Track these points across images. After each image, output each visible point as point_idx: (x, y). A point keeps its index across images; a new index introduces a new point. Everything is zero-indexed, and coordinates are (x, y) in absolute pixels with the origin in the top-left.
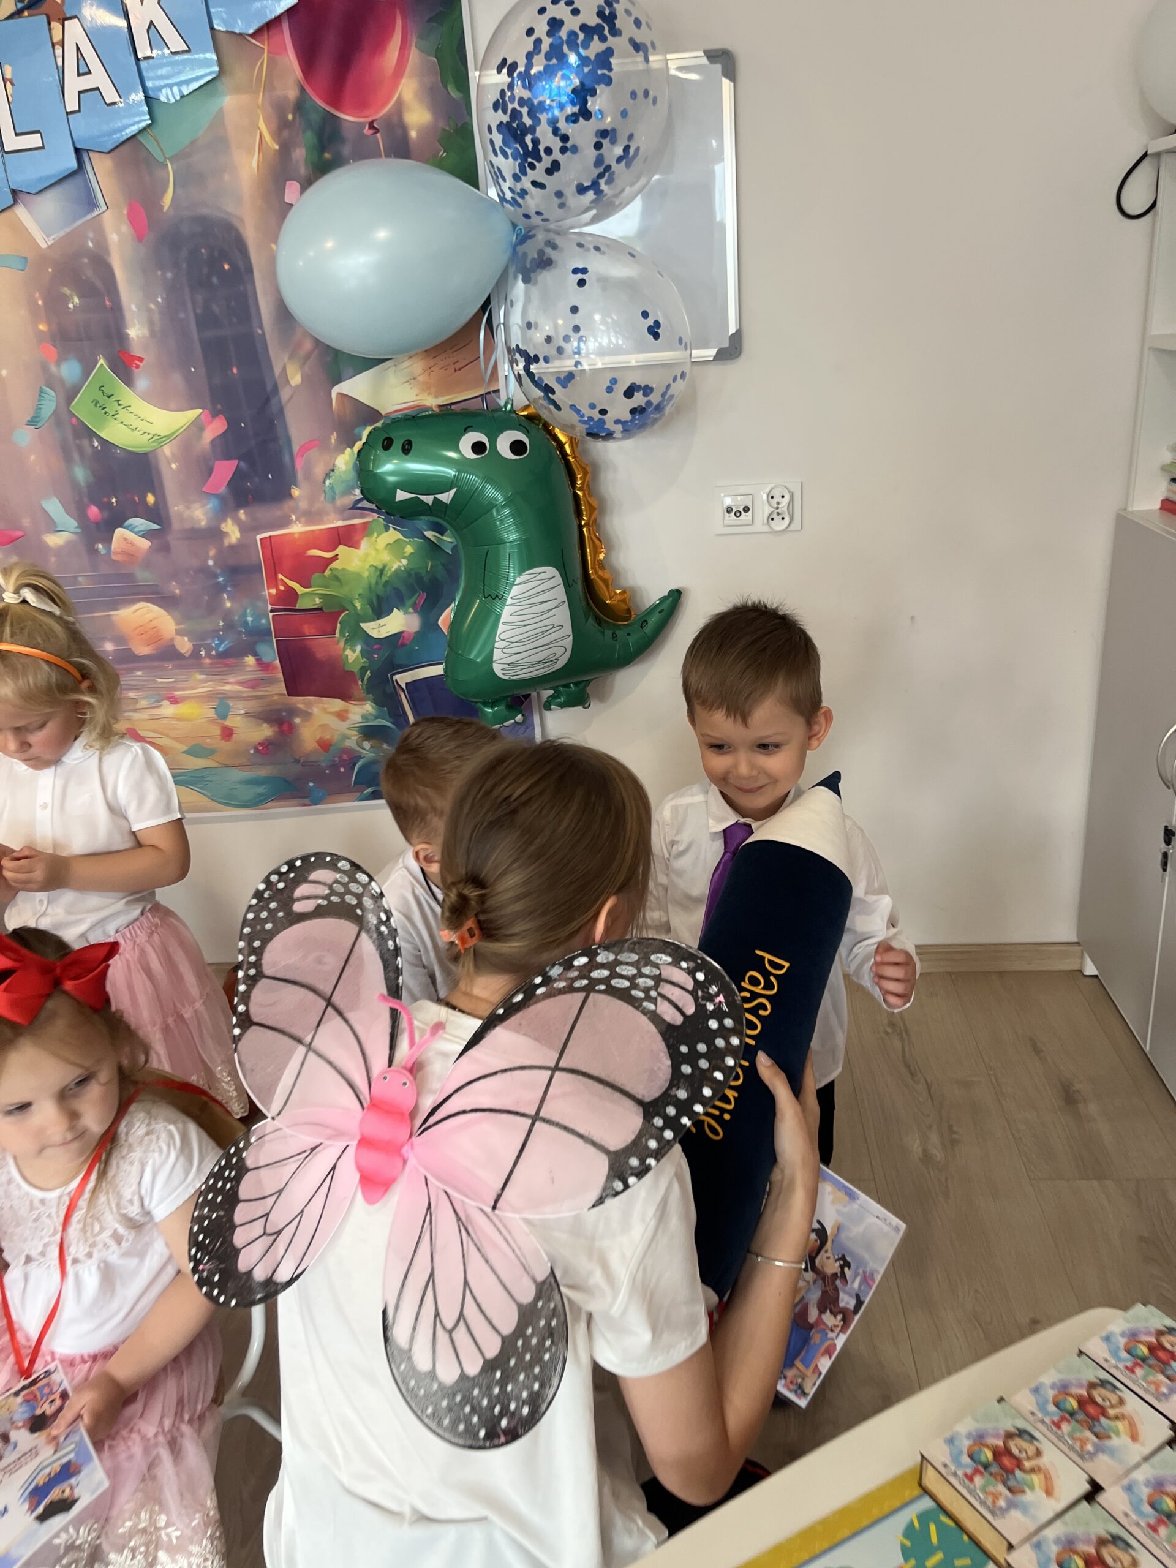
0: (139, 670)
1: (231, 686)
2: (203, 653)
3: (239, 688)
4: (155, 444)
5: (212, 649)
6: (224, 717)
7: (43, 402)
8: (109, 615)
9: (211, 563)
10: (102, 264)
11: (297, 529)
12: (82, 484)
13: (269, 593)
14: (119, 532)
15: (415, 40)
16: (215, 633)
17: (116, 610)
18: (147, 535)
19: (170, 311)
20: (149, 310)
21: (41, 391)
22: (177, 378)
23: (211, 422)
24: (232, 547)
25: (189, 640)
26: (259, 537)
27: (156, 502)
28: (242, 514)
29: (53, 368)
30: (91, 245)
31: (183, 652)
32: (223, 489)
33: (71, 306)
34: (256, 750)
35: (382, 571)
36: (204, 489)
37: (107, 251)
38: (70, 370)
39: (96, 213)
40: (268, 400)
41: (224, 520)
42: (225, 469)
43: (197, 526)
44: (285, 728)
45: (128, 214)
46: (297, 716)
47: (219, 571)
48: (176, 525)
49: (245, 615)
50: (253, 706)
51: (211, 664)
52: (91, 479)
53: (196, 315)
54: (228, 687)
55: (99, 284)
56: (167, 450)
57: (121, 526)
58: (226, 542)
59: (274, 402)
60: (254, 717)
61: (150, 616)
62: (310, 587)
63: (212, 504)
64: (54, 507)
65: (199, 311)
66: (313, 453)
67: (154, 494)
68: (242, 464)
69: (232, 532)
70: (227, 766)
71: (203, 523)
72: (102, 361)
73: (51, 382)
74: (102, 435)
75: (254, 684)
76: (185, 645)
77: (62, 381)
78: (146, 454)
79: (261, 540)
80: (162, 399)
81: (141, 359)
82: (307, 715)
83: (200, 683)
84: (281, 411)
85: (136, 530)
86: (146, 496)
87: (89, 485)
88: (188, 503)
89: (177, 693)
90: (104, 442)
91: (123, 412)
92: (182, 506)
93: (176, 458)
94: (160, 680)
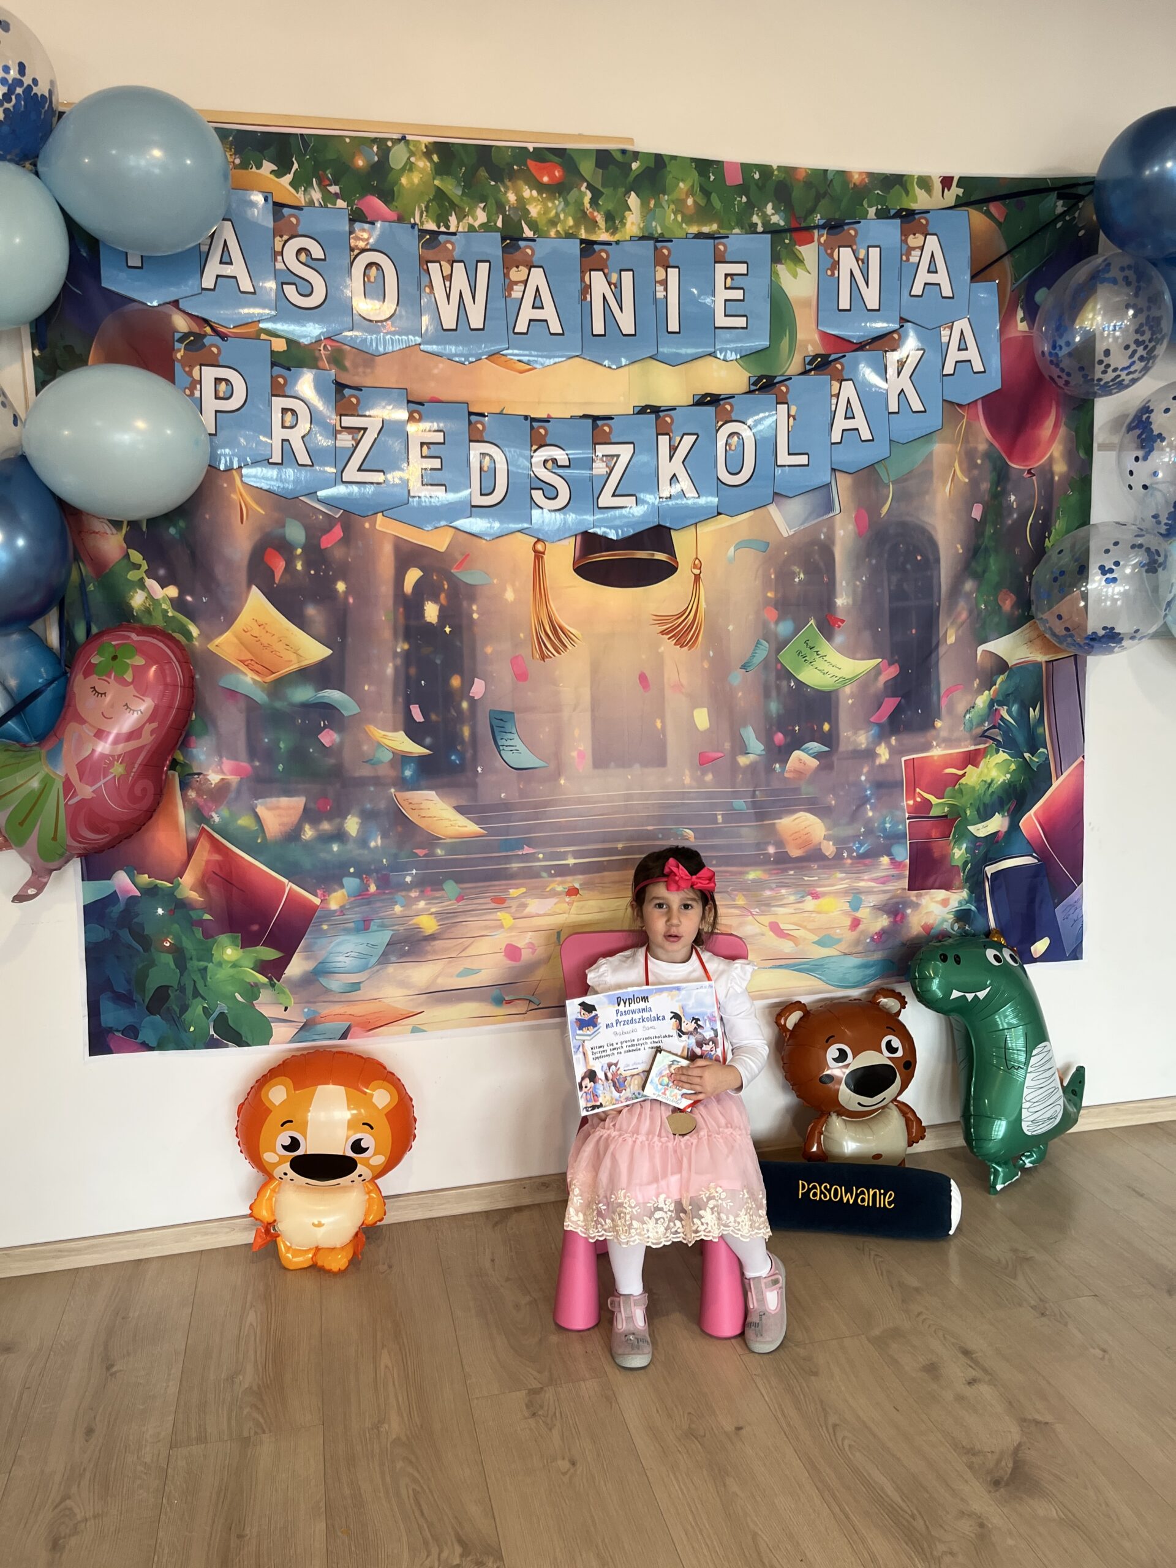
0: (791, 869)
1: (864, 883)
2: (845, 855)
3: (872, 884)
4: (839, 685)
5: (854, 851)
6: (856, 909)
7: (757, 651)
8: (774, 824)
9: (863, 778)
10: (827, 552)
11: (937, 752)
12: (774, 715)
13: (907, 805)
14: (797, 754)
15: (1064, 419)
16: (856, 838)
17: (780, 818)
18: (817, 756)
19: (871, 587)
20: (855, 585)
21: (758, 643)
22: (867, 635)
23: (887, 669)
24: (881, 766)
25: (834, 844)
26: (903, 759)
27: (830, 730)
28: (893, 740)
29: (773, 626)
30: (822, 537)
31: (827, 854)
32: (885, 719)
33: (797, 580)
34: (872, 939)
35: (990, 784)
36: (872, 719)
37: (833, 542)
38: (784, 628)
39: (831, 515)
40: (930, 653)
41: (879, 744)
42: (890, 704)
43: (859, 748)
44: (898, 918)
45: (856, 517)
46: (910, 907)
47: (868, 786)
48: (843, 747)
49: (884, 823)
50: (880, 899)
51: (851, 864)
52: (782, 712)
53: (890, 591)
54: (862, 884)
55: (822, 565)
56: (848, 689)
57: (799, 749)
58: (877, 762)
59: (933, 655)
60: (879, 909)
61: (806, 823)
62: (942, 798)
63: (874, 731)
64: (750, 735)
65: (892, 588)
66: (957, 695)
67: (829, 723)
68: (903, 701)
69: (883, 754)
70: (846, 954)
71: (863, 746)
72: (812, 622)
73: (768, 636)
74: (799, 677)
75: (884, 880)
76: (829, 849)
77: (776, 635)
78: (830, 692)
79: (906, 761)
80: (851, 652)
81: (843, 621)
82: (916, 906)
83: (840, 881)
84: (937, 662)
85: (811, 752)
86: (823, 724)
87: (779, 716)
88: (856, 730)
89: (818, 889)
90: (799, 683)
91: (819, 660)
92: (850, 733)
93: (852, 696)
94: (806, 878)
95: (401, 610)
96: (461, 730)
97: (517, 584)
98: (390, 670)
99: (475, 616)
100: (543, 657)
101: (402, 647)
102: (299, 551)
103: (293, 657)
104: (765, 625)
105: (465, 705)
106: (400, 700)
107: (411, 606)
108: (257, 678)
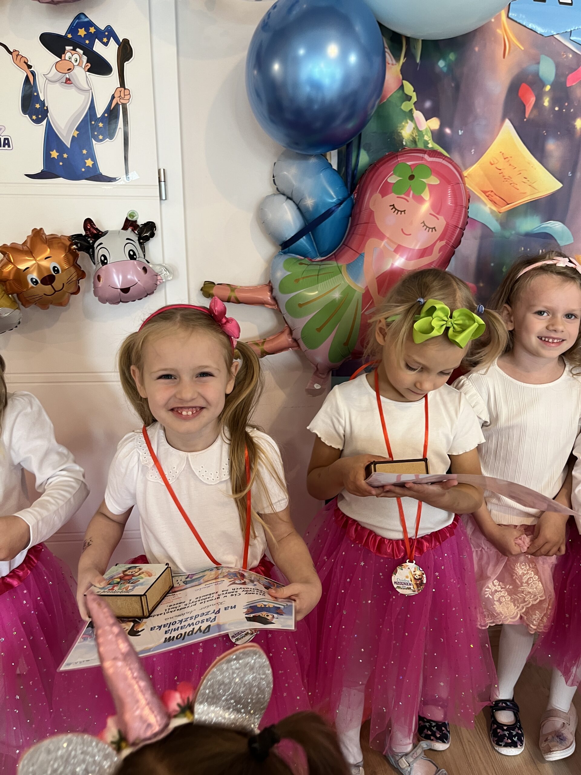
102: (548, 88)
103: (528, 190)
108: (494, 208)
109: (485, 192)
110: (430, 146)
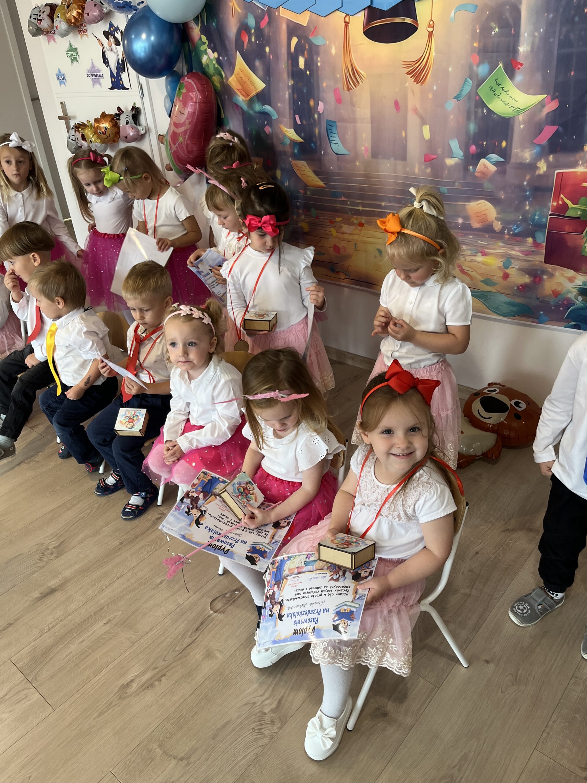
0: (471, 235)
1: (515, 252)
2: (506, 232)
3: (519, 254)
4: (515, 113)
5: (512, 230)
6: (507, 267)
7: (465, 87)
8: (465, 204)
9: (525, 183)
11: (580, 169)
12: (472, 133)
13: (552, 205)
14: (483, 161)
16: (515, 222)
17: (469, 202)
18: (496, 164)
19: (546, 37)
20: (534, 36)
21: (466, 80)
22: (538, 77)
23: (550, 103)
24: (540, 176)
25: (501, 224)
26: (556, 172)
27: (506, 146)
28: (551, 158)
29: (475, 68)
31: (496, 229)
32: (545, 142)
33: (493, 33)
34: (518, 288)
36: (534, 141)
38: (482, 70)
41: (540, 160)
42: (550, 130)
43: (524, 162)
44: (537, 280)
46: (546, 275)
47: (528, 188)
48: (513, 160)
49: (535, 215)
50: (524, 265)
51: (508, 238)
52: (477, 131)
53: (559, 40)
55: (511, 20)
56: (521, 117)
57: (484, 158)
58: (537, 173)
60: (523, 271)
61: (485, 208)
62: (577, 204)
63: (536, 150)
64: (455, 145)
65: (562, 37)
67: (506, 141)
68: (560, 129)
69: (542, 167)
70: (501, 293)
71: (528, 161)
72: (501, 65)
73: (472, 75)
74: (490, 106)
75: (527, 253)
76: (498, 226)
77: (477, 75)
78: (509, 119)
79: (557, 173)
80: (526, 89)
81: (522, 65)
82: (551, 275)
83: (500, 248)
85: (492, 160)
86: (502, 142)
87: (474, 133)
88: (523, 148)
89: (486, 250)
90: (489, 110)
91: (504, 94)
92: (519, 150)
93: (524, 122)
94: (480, 242)
95: (290, 61)
96: (315, 130)
97: (337, 44)
98: (287, 96)
99: (319, 64)
100: (349, 89)
101: (291, 83)
102: (253, 31)
103: (254, 87)
104: (471, 68)
105: (316, 116)
106: (292, 112)
107: (293, 59)
108: (244, 99)
109: (238, 90)
110: (216, 66)
